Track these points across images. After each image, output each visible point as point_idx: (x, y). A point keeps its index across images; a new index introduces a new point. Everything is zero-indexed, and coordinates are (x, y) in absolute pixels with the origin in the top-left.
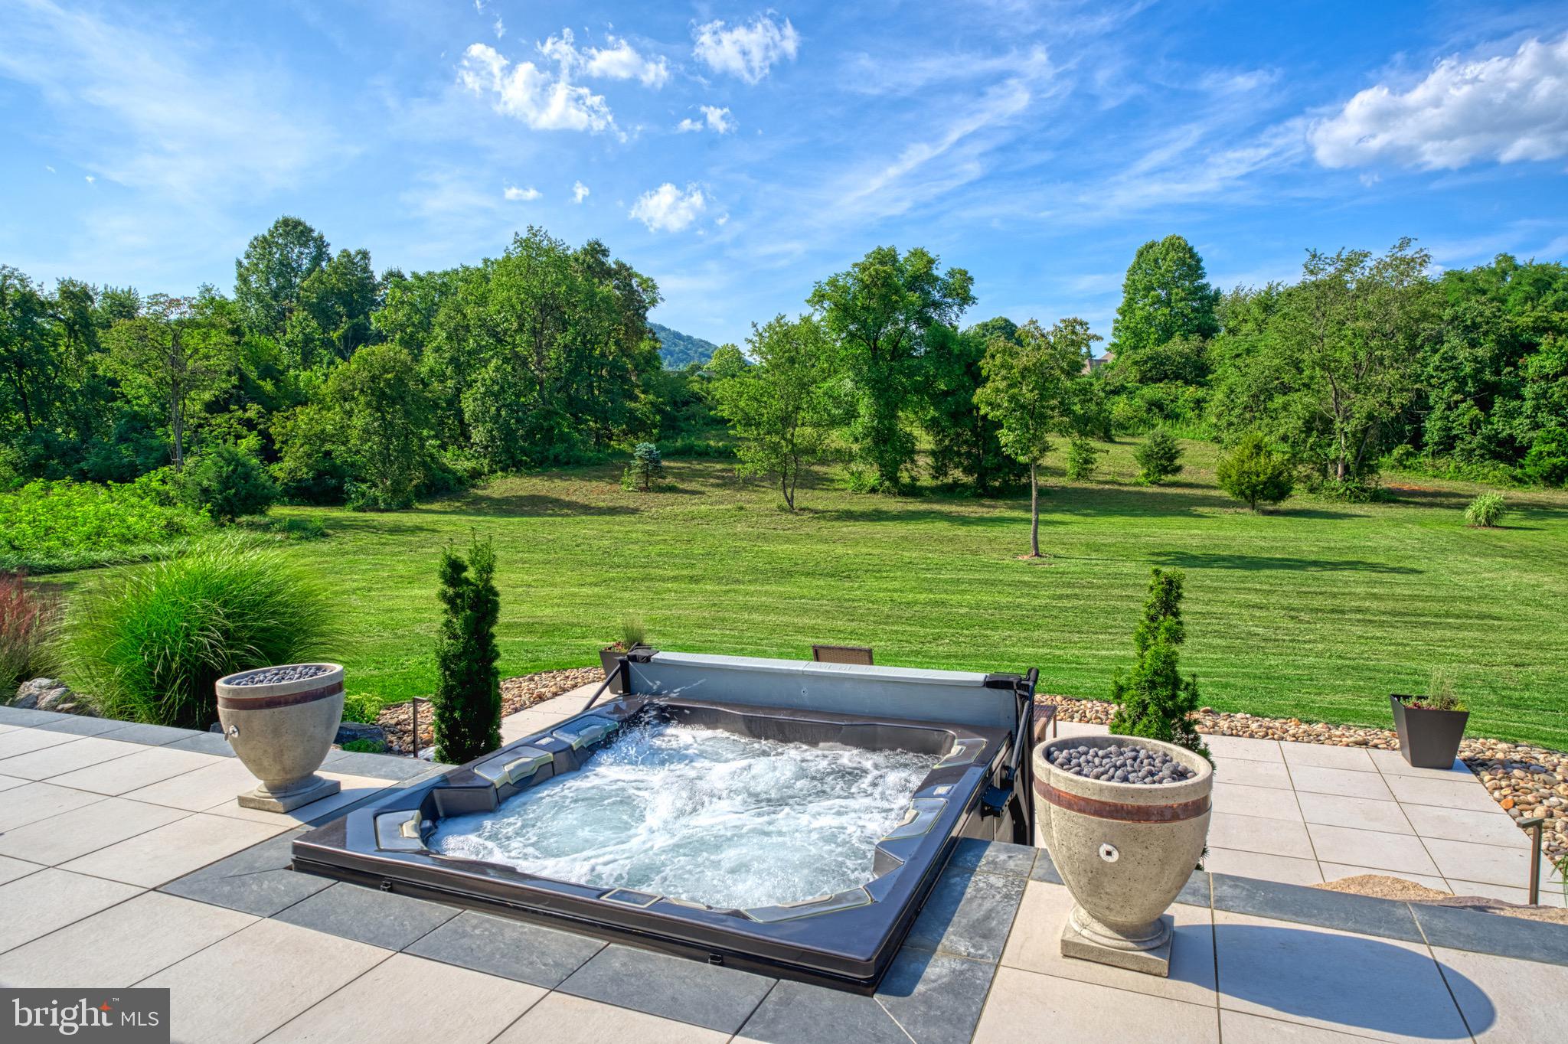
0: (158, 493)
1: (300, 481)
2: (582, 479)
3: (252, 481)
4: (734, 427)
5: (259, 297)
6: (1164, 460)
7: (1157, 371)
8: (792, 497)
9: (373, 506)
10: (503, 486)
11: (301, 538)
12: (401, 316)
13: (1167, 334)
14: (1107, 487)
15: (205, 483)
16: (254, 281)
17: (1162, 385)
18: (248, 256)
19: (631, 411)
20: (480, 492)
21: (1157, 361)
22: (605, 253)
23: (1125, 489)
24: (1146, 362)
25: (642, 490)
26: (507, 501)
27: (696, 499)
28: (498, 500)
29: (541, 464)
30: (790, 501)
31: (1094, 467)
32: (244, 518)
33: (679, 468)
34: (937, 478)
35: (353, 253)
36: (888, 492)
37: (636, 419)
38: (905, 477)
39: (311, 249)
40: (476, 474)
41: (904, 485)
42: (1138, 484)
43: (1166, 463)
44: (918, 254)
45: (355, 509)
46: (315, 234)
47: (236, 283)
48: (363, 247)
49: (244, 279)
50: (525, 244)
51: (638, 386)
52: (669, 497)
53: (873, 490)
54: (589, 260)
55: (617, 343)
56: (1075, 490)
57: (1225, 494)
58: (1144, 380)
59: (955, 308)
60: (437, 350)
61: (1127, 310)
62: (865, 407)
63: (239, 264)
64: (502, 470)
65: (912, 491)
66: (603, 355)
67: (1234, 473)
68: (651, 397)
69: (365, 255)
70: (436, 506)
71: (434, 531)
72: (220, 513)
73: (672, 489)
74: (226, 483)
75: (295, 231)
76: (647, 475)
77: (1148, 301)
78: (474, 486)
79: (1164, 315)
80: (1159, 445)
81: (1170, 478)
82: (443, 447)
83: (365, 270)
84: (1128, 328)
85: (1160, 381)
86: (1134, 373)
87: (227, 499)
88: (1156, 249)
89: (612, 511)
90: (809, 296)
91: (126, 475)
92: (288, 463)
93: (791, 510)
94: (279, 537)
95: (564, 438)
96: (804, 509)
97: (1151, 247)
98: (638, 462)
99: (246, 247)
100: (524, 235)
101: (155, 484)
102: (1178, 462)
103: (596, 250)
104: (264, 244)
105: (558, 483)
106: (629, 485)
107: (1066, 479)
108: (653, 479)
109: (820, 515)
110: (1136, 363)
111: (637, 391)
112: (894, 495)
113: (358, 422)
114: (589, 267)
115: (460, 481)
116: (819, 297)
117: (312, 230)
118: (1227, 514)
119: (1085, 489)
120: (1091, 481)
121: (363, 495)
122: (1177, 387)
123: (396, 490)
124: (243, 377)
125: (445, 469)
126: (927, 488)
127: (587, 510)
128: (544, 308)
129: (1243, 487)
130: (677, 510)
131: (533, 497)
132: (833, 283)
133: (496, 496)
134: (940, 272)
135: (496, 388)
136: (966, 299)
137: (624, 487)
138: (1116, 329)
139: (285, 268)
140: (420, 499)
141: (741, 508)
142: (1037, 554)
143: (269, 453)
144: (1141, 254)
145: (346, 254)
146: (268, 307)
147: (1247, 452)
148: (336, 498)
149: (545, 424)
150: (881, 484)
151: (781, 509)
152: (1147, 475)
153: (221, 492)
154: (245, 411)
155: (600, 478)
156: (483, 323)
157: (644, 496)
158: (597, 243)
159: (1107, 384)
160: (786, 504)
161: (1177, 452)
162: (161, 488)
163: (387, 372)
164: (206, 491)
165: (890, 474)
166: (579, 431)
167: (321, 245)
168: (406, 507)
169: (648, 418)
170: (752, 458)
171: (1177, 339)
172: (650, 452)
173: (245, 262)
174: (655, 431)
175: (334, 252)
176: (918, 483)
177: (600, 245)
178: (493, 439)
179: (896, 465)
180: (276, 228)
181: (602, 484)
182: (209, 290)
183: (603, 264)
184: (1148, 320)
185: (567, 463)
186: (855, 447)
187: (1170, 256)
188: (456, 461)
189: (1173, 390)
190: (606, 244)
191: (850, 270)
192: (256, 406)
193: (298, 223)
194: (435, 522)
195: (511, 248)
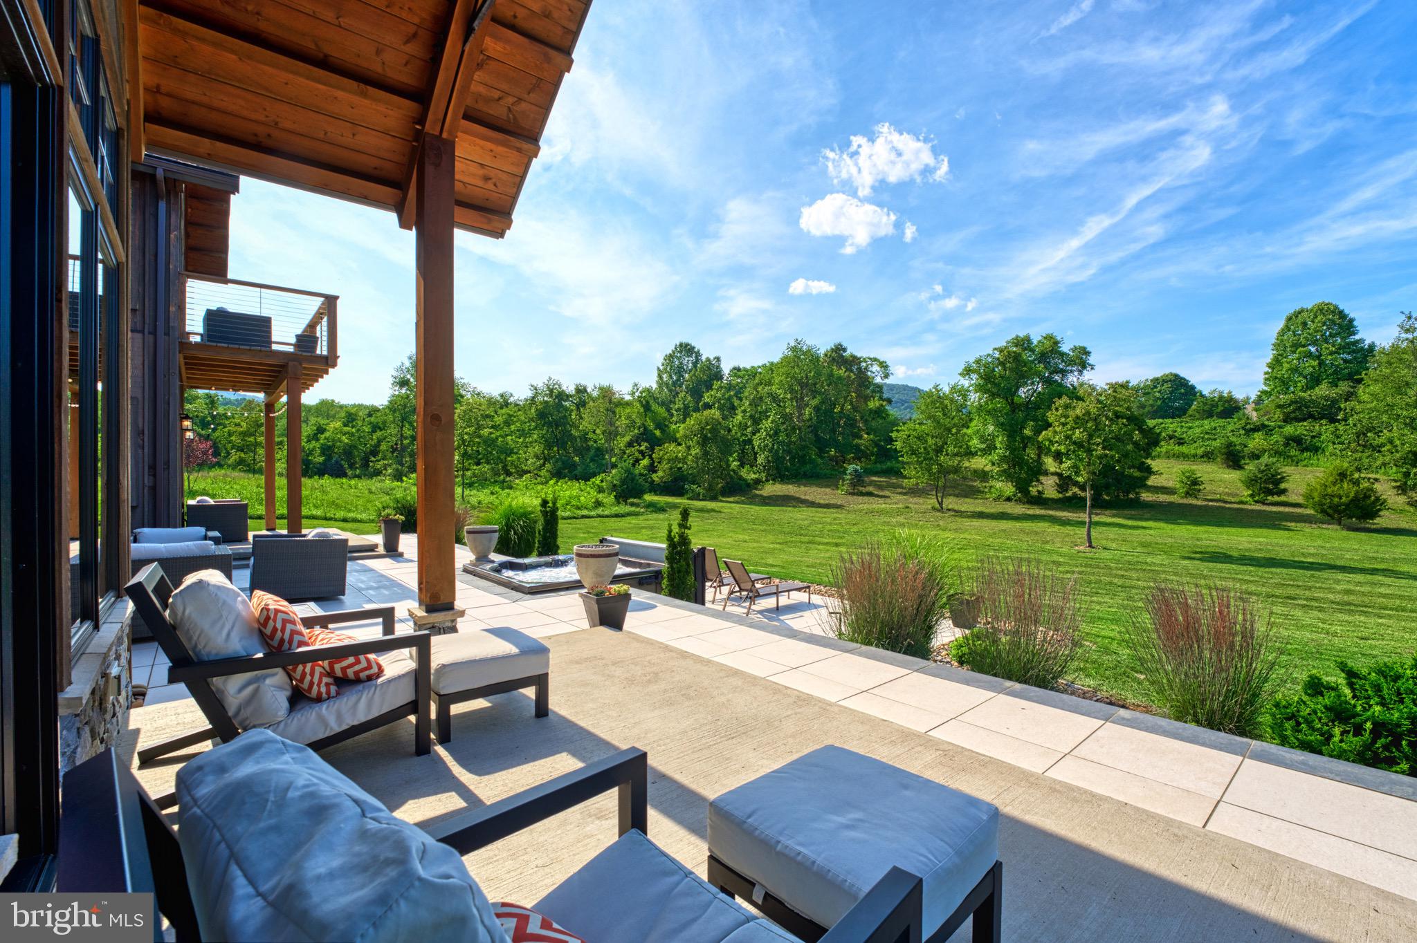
0: (599, 486)
1: (665, 482)
2: (818, 486)
3: (635, 482)
4: (902, 456)
5: (667, 384)
6: (1270, 485)
7: (1299, 412)
8: (942, 501)
9: (696, 497)
10: (771, 489)
11: (653, 511)
12: (719, 395)
13: (1314, 381)
14: (1210, 503)
15: (615, 482)
16: (665, 377)
17: (1305, 424)
18: (663, 365)
19: (858, 446)
20: (757, 492)
21: (1300, 404)
22: (845, 350)
23: (1227, 506)
24: (1290, 405)
25: (850, 494)
26: (769, 498)
27: (881, 501)
28: (766, 497)
29: (796, 477)
30: (941, 504)
31: (1201, 487)
32: (631, 500)
33: (880, 482)
34: (1061, 493)
35: (712, 358)
36: (1019, 501)
37: (861, 450)
38: (1033, 491)
39: (693, 359)
40: (757, 482)
41: (1032, 497)
42: (1241, 502)
43: (1271, 486)
44: (1049, 337)
45: (688, 499)
46: (696, 350)
47: (657, 379)
48: (717, 355)
49: (660, 377)
50: (794, 349)
51: (863, 430)
52: (866, 499)
53: (1009, 499)
54: (834, 354)
55: (851, 403)
56: (1180, 505)
57: (1310, 511)
58: (1287, 420)
59: (1076, 373)
60: (744, 411)
61: (1276, 363)
62: (1000, 441)
63: (658, 369)
64: (773, 480)
65: (1040, 501)
66: (841, 412)
67: (1316, 495)
68: (871, 436)
69: (718, 359)
70: (731, 499)
71: (720, 512)
72: (620, 497)
73: (870, 494)
74: (623, 482)
75: (686, 349)
76: (853, 485)
77: (1296, 356)
78: (756, 489)
79: (1313, 367)
80: (1262, 472)
81: (1276, 498)
82: (742, 465)
83: (718, 367)
84: (1276, 378)
85: (1304, 420)
86: (1278, 414)
87: (623, 490)
88: (1305, 315)
89: (827, 506)
90: (960, 371)
91: (586, 477)
92: (660, 473)
93: (941, 510)
94: (642, 510)
95: (812, 461)
96: (949, 510)
97: (1300, 313)
98: (849, 477)
99: (662, 361)
100: (793, 344)
101: (598, 482)
102: (1283, 486)
103: (839, 349)
104: (670, 358)
105: (803, 488)
106: (842, 490)
107: (1176, 496)
108: (858, 487)
109: (959, 514)
110: (1279, 406)
111: (862, 433)
112: (1024, 504)
113: (693, 452)
114: (833, 359)
115: (748, 485)
116: (967, 372)
117: (694, 348)
118: (1307, 528)
119: (1190, 504)
120: (1198, 499)
121: (693, 491)
122: (1321, 425)
123: (710, 489)
124: (645, 429)
125: (741, 478)
126: (1052, 500)
127: (812, 504)
128: (803, 385)
129: (1325, 507)
130: (865, 506)
131: (788, 496)
132: (978, 362)
133: (765, 495)
134: (1065, 348)
135: (772, 432)
136: (1083, 365)
137: (839, 492)
138: (1266, 379)
139: (680, 370)
140: (724, 494)
141: (907, 507)
142: (1090, 546)
143: (652, 468)
144: (1289, 319)
145: (708, 360)
146: (670, 391)
147: (1331, 479)
148: (680, 493)
149: (800, 453)
150: (1014, 495)
151: (934, 509)
152: (1252, 496)
153: (621, 487)
154: (640, 446)
155: (827, 486)
156: (770, 394)
157: (850, 498)
158: (840, 345)
159: (1247, 424)
160: (937, 506)
161: (1283, 478)
162: (601, 484)
163: (708, 424)
164: (615, 486)
165: (1022, 487)
166: (822, 458)
167: (698, 354)
168: (714, 498)
169: (869, 450)
170: (913, 475)
171: (1324, 385)
172: (856, 471)
173: (661, 368)
174: (872, 458)
175: (704, 358)
176: (1044, 496)
177: (841, 346)
178: (769, 462)
179: (1028, 483)
180: (676, 349)
181: (828, 490)
182: (636, 385)
183: (843, 356)
184: (1295, 370)
185: (811, 477)
186: (996, 469)
187: (1319, 318)
188: (749, 475)
189: (1317, 428)
190: (845, 345)
191: (991, 353)
192: (646, 444)
193: (687, 345)
194: (722, 507)
195: (786, 352)
